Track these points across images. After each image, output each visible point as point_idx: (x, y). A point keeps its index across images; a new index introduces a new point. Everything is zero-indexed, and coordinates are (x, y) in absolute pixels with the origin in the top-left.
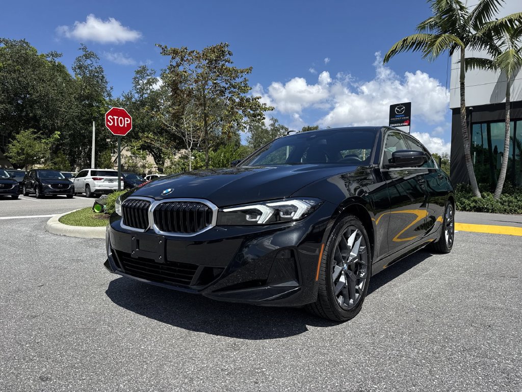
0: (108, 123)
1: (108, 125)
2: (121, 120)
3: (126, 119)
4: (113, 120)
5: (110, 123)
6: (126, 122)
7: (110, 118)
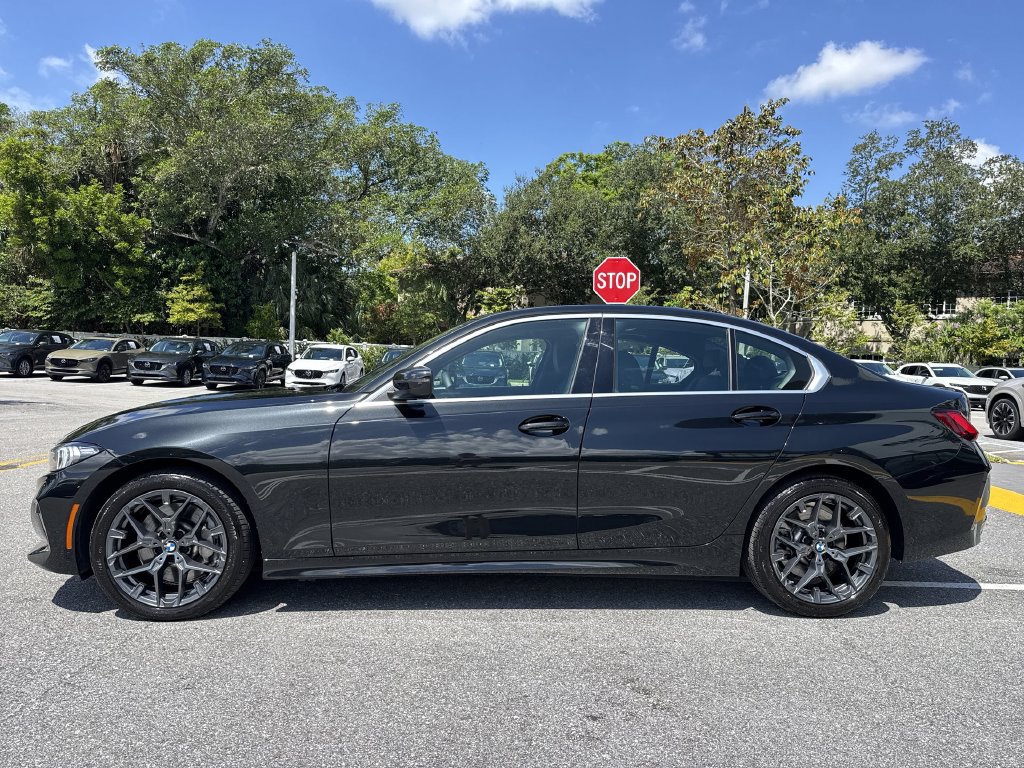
0: (599, 285)
1: (597, 289)
2: (621, 277)
3: (629, 274)
4: (607, 279)
5: (602, 284)
6: (629, 280)
7: (602, 276)
